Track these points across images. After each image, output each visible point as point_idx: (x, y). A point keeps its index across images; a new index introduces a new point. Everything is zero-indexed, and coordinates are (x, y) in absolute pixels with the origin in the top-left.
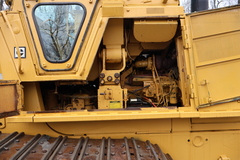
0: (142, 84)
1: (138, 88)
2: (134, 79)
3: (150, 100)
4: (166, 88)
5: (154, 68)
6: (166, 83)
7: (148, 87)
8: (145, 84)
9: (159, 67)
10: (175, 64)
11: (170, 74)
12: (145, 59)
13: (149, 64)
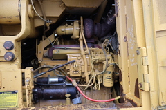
0: (65, 57)
1: (60, 63)
2: (55, 52)
3: (74, 83)
4: (98, 64)
5: (82, 36)
6: (99, 57)
7: (73, 62)
8: (70, 58)
9: (89, 34)
10: (112, 30)
11: (103, 45)
12: (70, 23)
13: (75, 29)
